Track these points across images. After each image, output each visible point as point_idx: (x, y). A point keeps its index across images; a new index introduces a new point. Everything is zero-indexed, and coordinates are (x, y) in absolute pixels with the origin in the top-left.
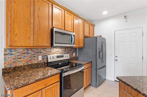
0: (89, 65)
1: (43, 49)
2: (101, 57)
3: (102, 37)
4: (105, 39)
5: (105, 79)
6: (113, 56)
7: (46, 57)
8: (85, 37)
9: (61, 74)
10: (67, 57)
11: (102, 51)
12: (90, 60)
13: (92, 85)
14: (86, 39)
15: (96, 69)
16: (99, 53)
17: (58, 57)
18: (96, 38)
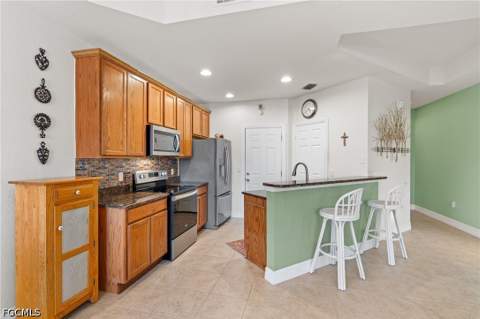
0: (203, 190)
1: (125, 160)
2: (223, 174)
3: (225, 138)
4: (229, 142)
5: (229, 218)
6: (243, 172)
7: (131, 175)
8: (195, 137)
9: (169, 199)
10: (163, 175)
11: (225, 163)
12: (204, 181)
13: (207, 226)
14: (196, 141)
15: (216, 196)
16: (220, 167)
17: (150, 175)
18: (215, 140)
